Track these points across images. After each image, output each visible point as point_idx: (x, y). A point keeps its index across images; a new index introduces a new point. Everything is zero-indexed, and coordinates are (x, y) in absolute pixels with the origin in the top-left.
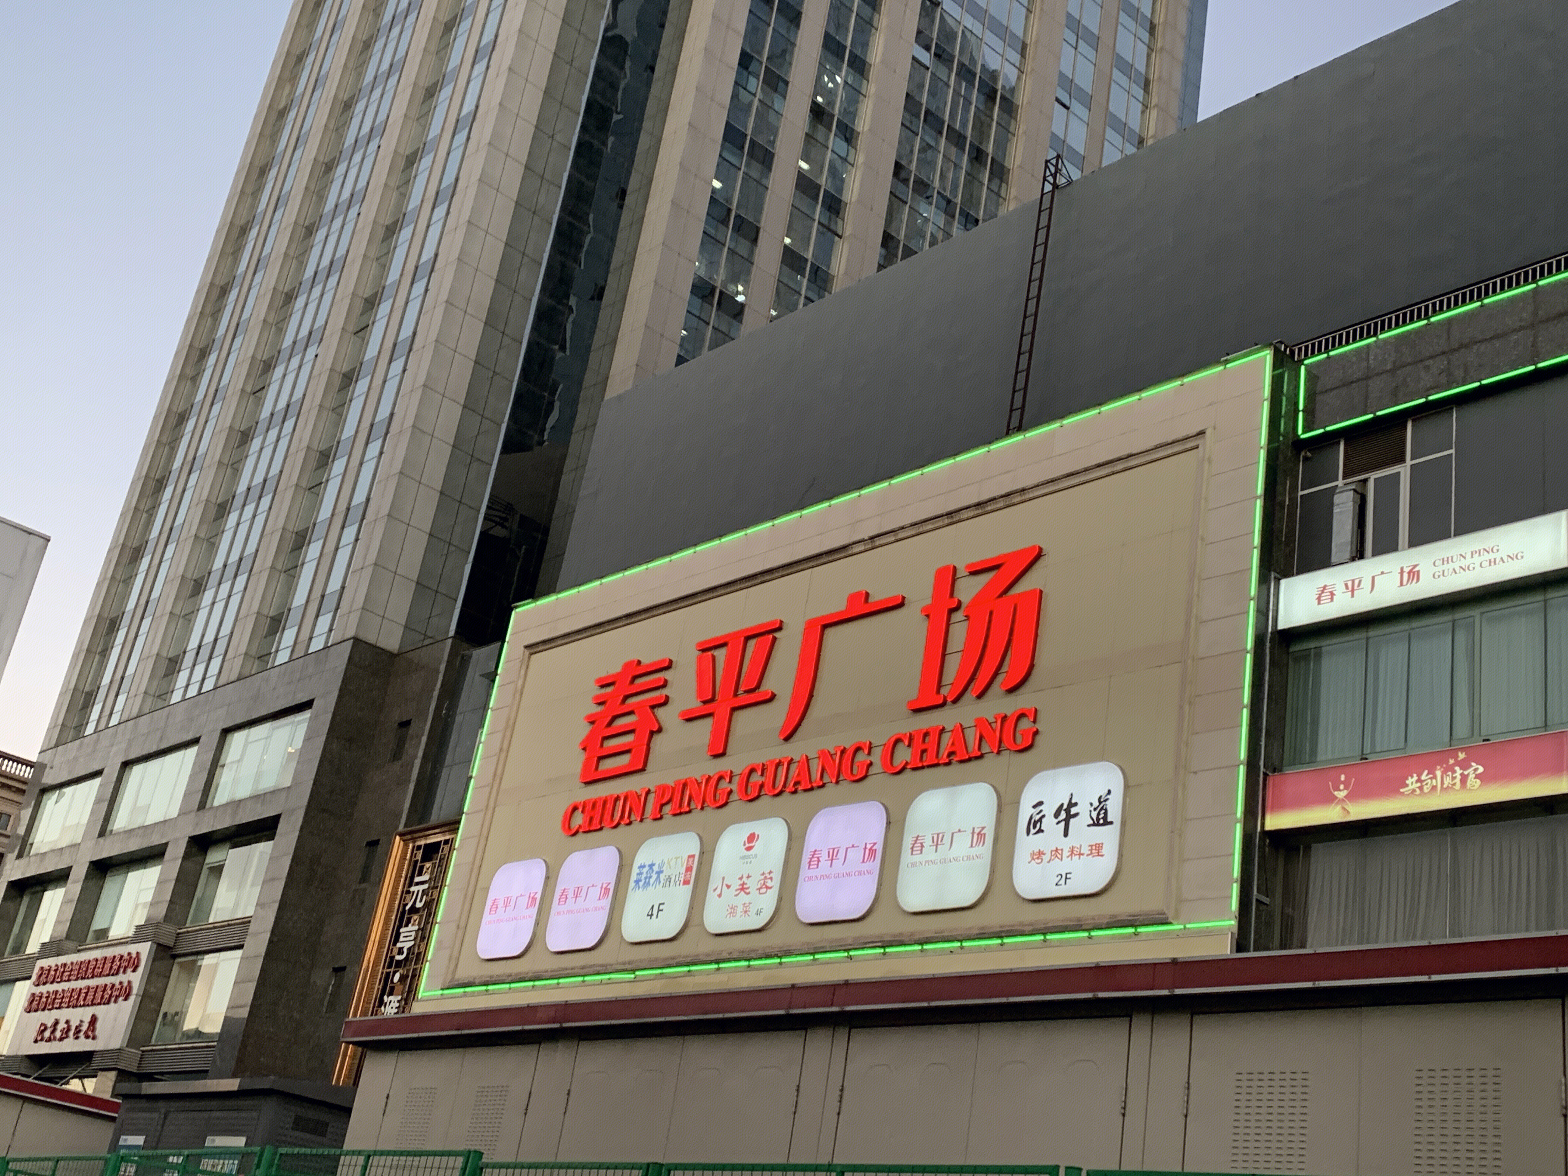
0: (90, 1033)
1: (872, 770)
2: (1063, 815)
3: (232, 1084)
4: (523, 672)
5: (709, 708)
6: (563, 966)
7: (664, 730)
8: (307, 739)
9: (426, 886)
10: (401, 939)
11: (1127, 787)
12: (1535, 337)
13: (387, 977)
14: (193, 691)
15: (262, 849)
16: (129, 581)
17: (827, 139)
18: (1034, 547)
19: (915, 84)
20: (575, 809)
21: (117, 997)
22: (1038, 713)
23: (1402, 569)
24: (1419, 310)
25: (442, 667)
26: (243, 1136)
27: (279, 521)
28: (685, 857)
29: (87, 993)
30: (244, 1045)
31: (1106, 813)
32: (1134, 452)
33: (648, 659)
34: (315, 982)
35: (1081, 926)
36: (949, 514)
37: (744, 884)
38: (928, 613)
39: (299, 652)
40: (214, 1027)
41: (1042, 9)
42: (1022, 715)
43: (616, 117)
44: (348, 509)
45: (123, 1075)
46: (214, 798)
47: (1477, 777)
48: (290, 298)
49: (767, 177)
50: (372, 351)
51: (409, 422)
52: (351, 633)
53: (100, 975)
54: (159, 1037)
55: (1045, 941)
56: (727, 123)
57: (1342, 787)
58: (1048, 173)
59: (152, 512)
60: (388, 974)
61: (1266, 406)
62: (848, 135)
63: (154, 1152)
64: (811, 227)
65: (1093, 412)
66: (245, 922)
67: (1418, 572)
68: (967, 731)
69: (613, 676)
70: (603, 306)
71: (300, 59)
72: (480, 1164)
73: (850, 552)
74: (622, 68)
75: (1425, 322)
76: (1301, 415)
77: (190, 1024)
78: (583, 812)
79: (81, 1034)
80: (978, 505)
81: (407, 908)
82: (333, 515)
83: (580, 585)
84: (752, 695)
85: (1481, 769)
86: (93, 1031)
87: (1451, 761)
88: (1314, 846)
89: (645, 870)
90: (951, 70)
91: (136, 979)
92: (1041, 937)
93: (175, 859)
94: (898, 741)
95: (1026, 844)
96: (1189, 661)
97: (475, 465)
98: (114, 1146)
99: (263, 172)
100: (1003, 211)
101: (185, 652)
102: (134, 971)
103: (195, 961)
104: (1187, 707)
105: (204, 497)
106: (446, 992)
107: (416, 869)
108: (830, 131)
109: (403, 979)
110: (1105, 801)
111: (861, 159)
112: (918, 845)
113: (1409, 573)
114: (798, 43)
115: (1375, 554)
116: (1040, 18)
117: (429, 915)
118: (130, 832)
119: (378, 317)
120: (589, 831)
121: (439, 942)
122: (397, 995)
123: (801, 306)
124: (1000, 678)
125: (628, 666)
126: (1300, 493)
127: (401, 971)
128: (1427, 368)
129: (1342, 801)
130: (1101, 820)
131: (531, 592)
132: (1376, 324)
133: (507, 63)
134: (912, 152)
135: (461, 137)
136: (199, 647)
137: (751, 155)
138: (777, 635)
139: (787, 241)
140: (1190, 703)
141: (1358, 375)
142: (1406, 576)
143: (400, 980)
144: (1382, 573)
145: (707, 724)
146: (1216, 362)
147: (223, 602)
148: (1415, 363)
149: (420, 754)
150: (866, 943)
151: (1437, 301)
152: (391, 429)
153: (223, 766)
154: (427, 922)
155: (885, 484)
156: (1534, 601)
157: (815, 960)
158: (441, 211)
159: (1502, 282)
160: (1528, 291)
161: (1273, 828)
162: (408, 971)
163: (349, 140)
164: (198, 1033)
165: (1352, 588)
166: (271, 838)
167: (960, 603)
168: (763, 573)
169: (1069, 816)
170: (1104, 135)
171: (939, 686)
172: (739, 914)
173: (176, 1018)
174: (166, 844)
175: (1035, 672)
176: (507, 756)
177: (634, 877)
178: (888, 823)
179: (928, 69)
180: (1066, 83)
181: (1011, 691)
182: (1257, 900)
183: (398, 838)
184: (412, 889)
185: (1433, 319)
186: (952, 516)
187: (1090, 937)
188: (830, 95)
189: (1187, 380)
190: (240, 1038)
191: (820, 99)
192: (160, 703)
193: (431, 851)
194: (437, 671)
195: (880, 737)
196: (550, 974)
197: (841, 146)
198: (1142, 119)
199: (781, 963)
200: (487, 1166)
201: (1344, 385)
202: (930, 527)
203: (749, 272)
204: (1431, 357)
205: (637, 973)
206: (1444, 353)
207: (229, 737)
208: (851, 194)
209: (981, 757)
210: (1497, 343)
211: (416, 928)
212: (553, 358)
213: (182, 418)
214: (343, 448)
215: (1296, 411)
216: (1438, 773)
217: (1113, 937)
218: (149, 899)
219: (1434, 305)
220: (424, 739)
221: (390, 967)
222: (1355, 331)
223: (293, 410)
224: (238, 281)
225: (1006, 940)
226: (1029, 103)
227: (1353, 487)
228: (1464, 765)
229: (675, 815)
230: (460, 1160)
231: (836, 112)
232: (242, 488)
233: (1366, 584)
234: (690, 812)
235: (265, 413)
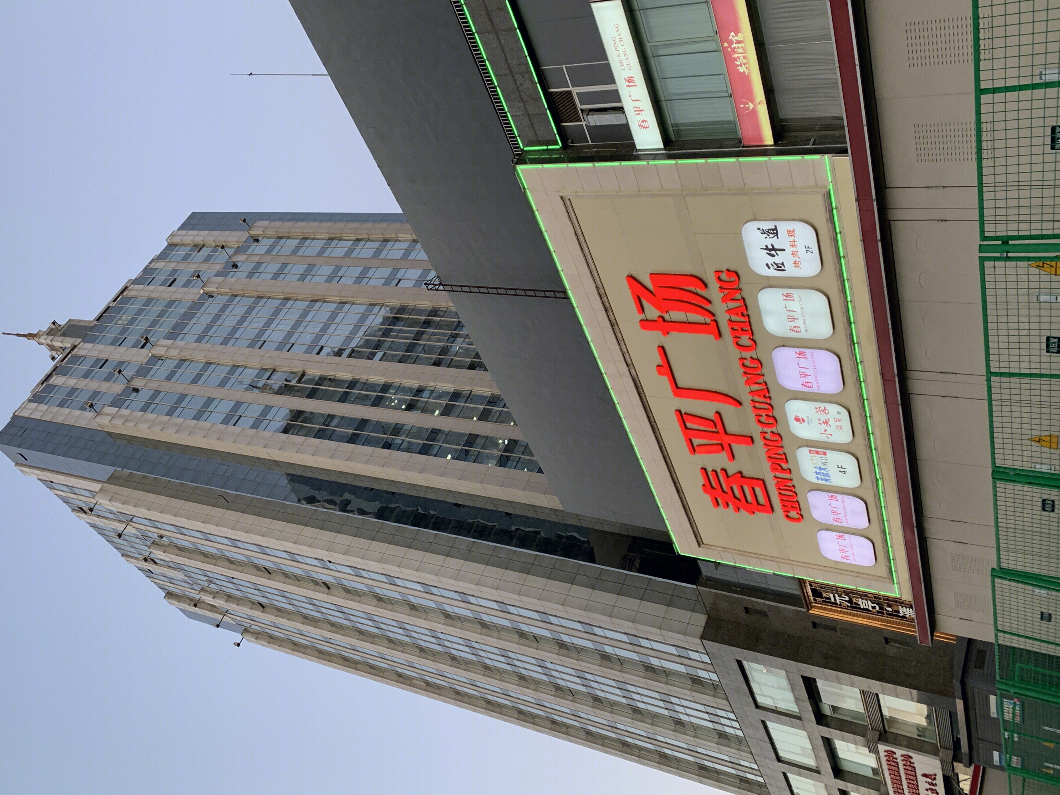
0: (933, 777)
1: (755, 356)
2: (773, 252)
3: (960, 704)
4: (713, 548)
5: (726, 447)
6: (876, 519)
7: (739, 470)
8: (758, 662)
9: (836, 595)
10: (867, 607)
11: (755, 220)
12: (502, 30)
13: (889, 614)
14: (736, 725)
15: (820, 684)
16: (678, 760)
17: (423, 401)
18: (628, 281)
19: (392, 359)
20: (787, 516)
21: (910, 762)
22: (718, 270)
23: (627, 86)
24: (492, 92)
25: (714, 591)
26: (989, 697)
27: (640, 681)
28: (811, 455)
29: (910, 779)
30: (933, 692)
31: (770, 230)
32: (573, 231)
33: (701, 481)
34: (894, 653)
35: (834, 238)
36: (612, 326)
37: (823, 422)
38: (666, 333)
39: (711, 668)
40: (924, 709)
41: (352, 297)
42: (719, 279)
43: (420, 511)
44: (631, 644)
45: (956, 758)
46: (794, 712)
47: (736, 35)
48: (522, 677)
49: (444, 431)
50: (547, 634)
51: (583, 613)
52: (698, 641)
53: (899, 772)
54: (932, 738)
55: (844, 257)
56: (419, 453)
57: (747, 106)
58: (434, 288)
59: (640, 748)
60: (887, 614)
61: (546, 166)
62: (420, 391)
63: (1004, 746)
64: (467, 407)
65: (554, 255)
66: (863, 693)
67: (628, 78)
68: (730, 308)
69: (712, 498)
70: (514, 513)
71: (400, 675)
72: (998, 569)
73: (636, 376)
74: (394, 509)
75: (498, 88)
76: (550, 147)
77: (923, 722)
78: (789, 512)
79: (934, 782)
80: (606, 311)
81: (849, 605)
82: (635, 652)
83: (663, 519)
84: (717, 424)
85: (732, 34)
86: (931, 775)
87: (729, 50)
88: (780, 117)
89: (819, 477)
90: (385, 341)
91: (899, 752)
92: (842, 259)
93: (830, 732)
94: (737, 344)
95: (790, 271)
96: (684, 193)
97: (603, 578)
98: (1000, 768)
99: (458, 693)
100: (454, 309)
101: (715, 729)
102: (895, 753)
103: (887, 719)
104: (709, 192)
105: (630, 720)
106: (895, 582)
107: (827, 601)
108: (419, 400)
109: (889, 606)
110: (763, 230)
111: (432, 384)
112: (795, 329)
113: (629, 82)
114: (377, 420)
115: (620, 101)
116: (356, 298)
117: (852, 593)
118: (817, 757)
119: (529, 631)
120: (800, 508)
121: (867, 587)
122: (899, 608)
123: (508, 410)
124: (699, 291)
125: (706, 491)
126: (590, 143)
127: (885, 607)
128: (521, 84)
129: (755, 106)
130: (774, 232)
131: (669, 544)
132: (500, 113)
133: (396, 568)
134: (426, 358)
135: (434, 590)
136: (711, 721)
137: (433, 440)
138: (683, 412)
139: (475, 419)
140: (706, 190)
141: (527, 119)
142: (631, 84)
143: (890, 607)
144: (630, 96)
145: (735, 447)
146: (525, 194)
147: (686, 709)
148: (519, 91)
149: (763, 601)
150: (852, 354)
151: (486, 83)
152: (587, 622)
153: (776, 707)
154: (857, 594)
155: (598, 361)
156: (639, 15)
157: (864, 381)
158: (472, 600)
159: (475, 50)
160: (479, 36)
161: (772, 140)
162: (885, 603)
163: (440, 648)
164: (928, 717)
165: (639, 111)
166: (814, 680)
167: (660, 317)
168: (650, 422)
169: (774, 249)
170: (412, 260)
171: (706, 324)
172: (841, 424)
173: (920, 729)
174: (822, 737)
175: (694, 273)
176: (761, 555)
177: (824, 482)
178: (784, 346)
179: (385, 353)
180: (387, 282)
181: (706, 285)
182: (813, 145)
183: (810, 612)
184: (838, 603)
185: (496, 84)
186: (613, 324)
187: (840, 233)
188: (401, 402)
189: (534, 208)
190: (929, 694)
191: (404, 407)
192: (744, 742)
193: (816, 593)
194: (716, 594)
195: (736, 353)
196: (882, 526)
197: (426, 394)
198: (403, 241)
199: (867, 399)
200: (999, 565)
201: (533, 127)
202: (620, 335)
203: (492, 438)
204: (516, 83)
205: (878, 478)
206: (513, 76)
207: (760, 704)
208: (450, 387)
209: (743, 299)
210: (507, 50)
211: (860, 599)
212: (545, 539)
213: (589, 733)
214: (599, 647)
215: (548, 150)
216: (736, 56)
217: (839, 220)
218: (853, 746)
219: (489, 84)
220: (754, 599)
221: (883, 613)
222: (505, 124)
223: (581, 674)
224: (515, 705)
225: (845, 278)
226: (399, 300)
227: (585, 116)
228: (731, 43)
229: (787, 462)
230: (997, 580)
231: (409, 398)
232: (624, 701)
233: (636, 104)
234: (785, 454)
235: (583, 689)
